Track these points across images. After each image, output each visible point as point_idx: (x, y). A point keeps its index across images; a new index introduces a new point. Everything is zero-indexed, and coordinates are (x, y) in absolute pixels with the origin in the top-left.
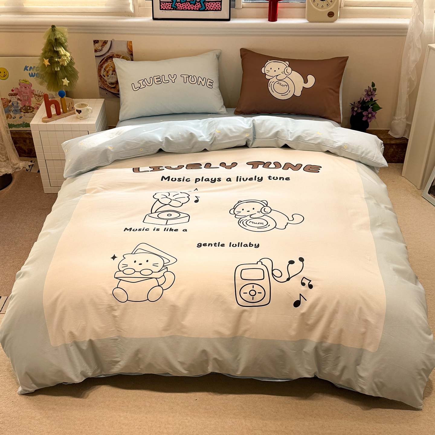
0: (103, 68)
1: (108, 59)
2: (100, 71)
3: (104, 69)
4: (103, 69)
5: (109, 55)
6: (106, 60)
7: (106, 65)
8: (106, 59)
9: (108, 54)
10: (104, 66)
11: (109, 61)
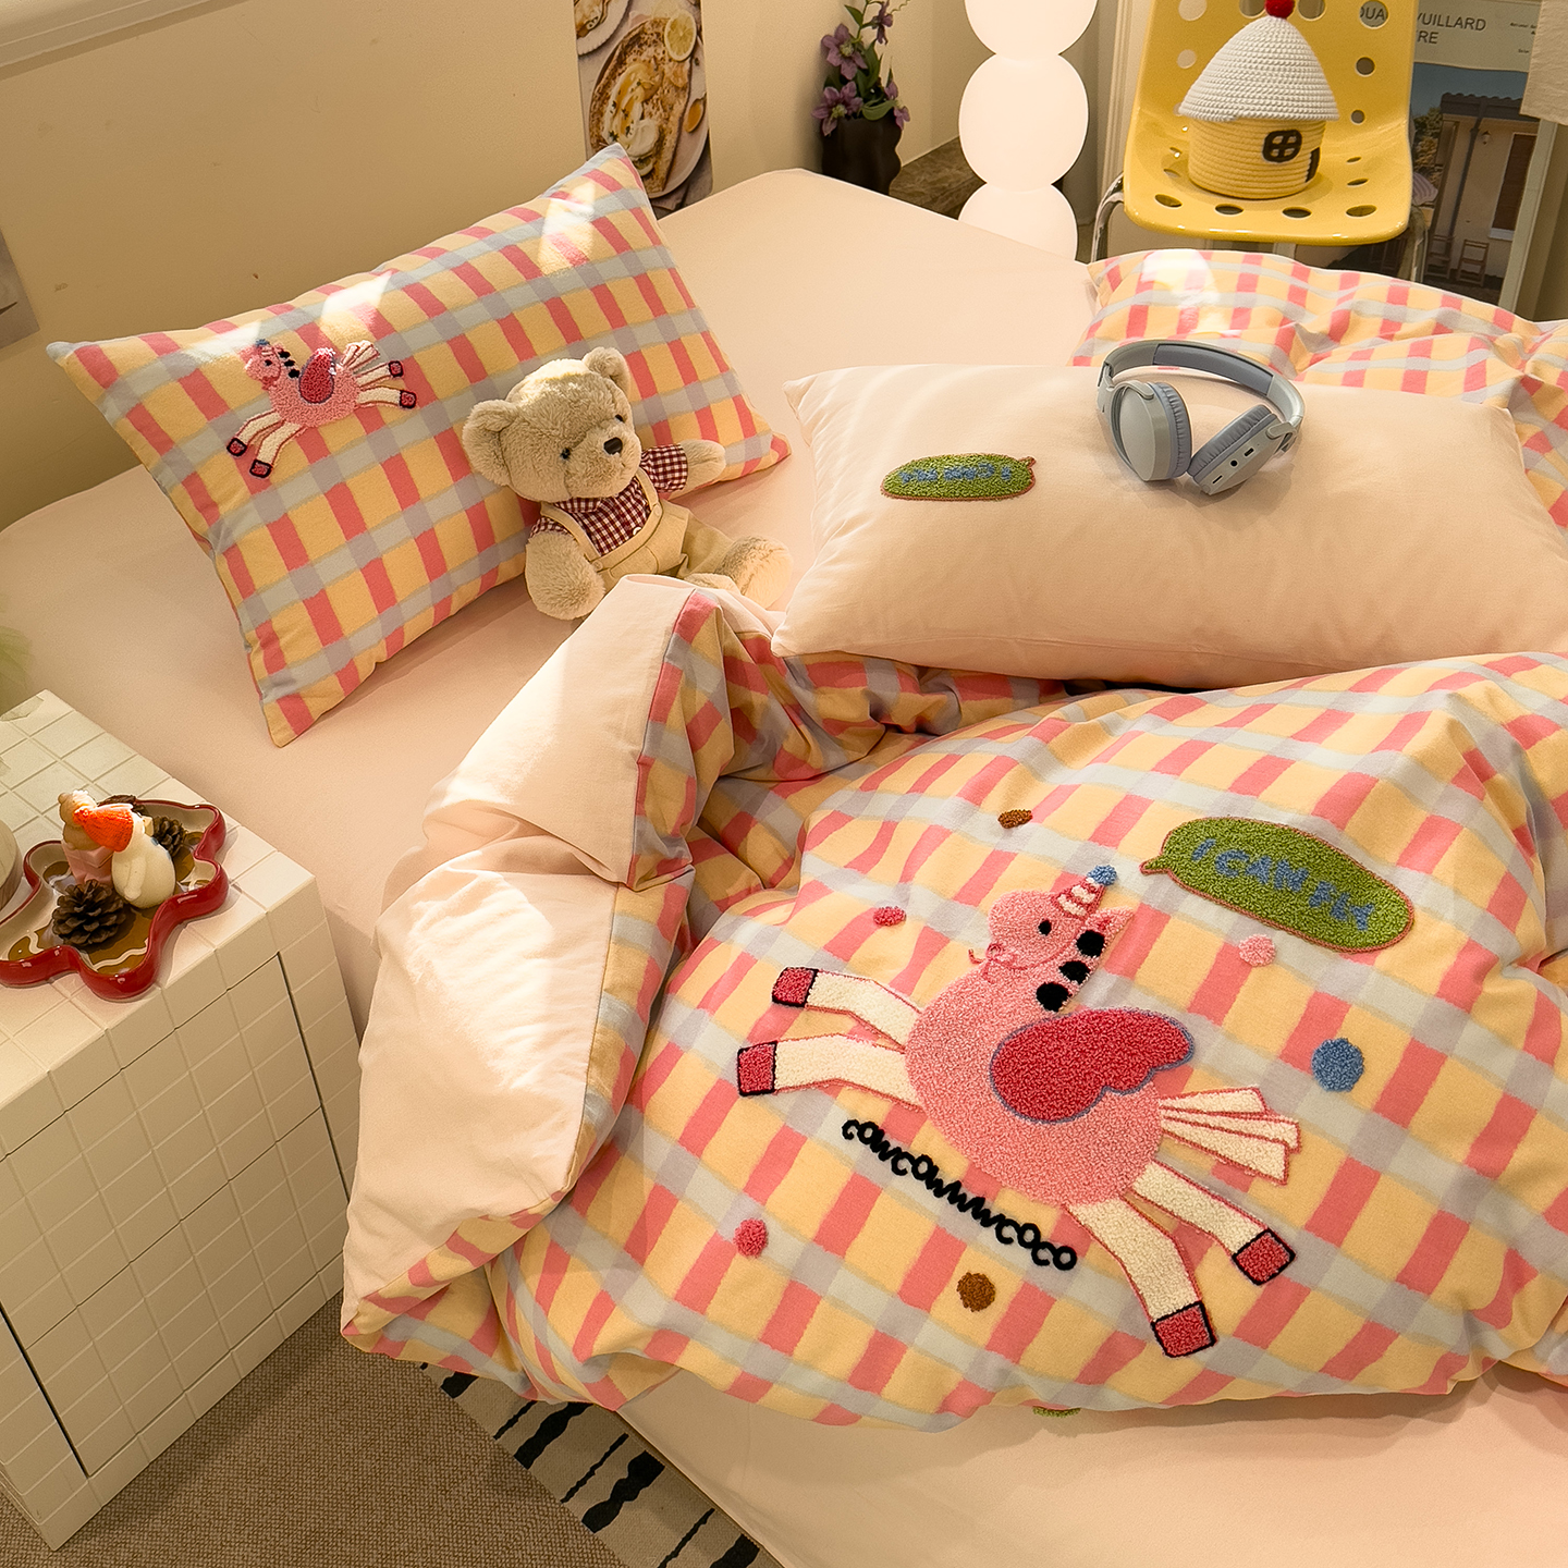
0: (611, 102)
1: (625, 54)
2: (599, 120)
3: (615, 105)
4: (609, 107)
5: (630, 33)
6: (621, 62)
7: (620, 80)
8: (620, 54)
9: (625, 30)
10: (613, 92)
11: (629, 60)
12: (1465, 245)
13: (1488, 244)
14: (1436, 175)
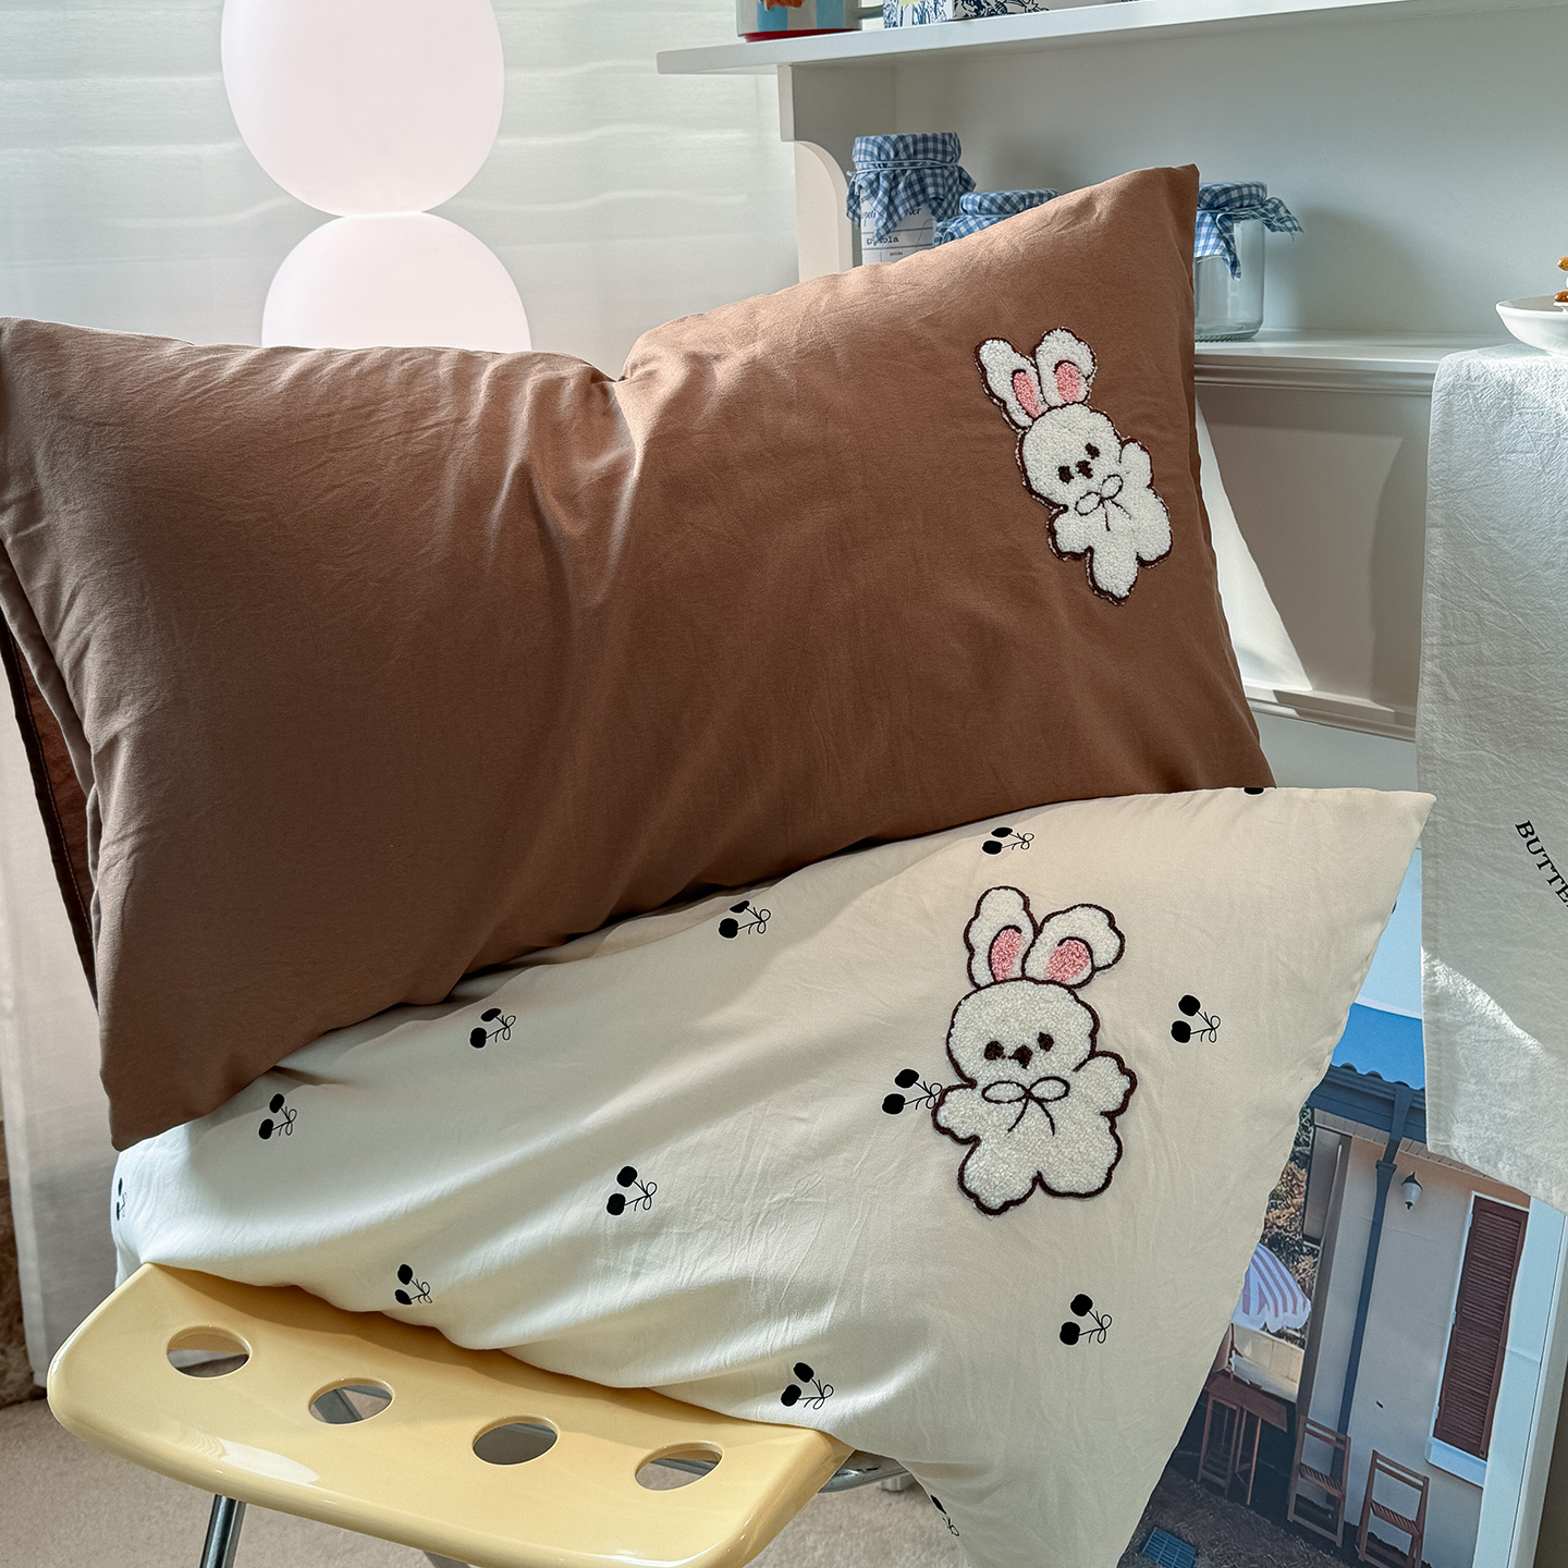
12: (1374, 1465)
13: (1426, 1480)
14: (1306, 1263)
